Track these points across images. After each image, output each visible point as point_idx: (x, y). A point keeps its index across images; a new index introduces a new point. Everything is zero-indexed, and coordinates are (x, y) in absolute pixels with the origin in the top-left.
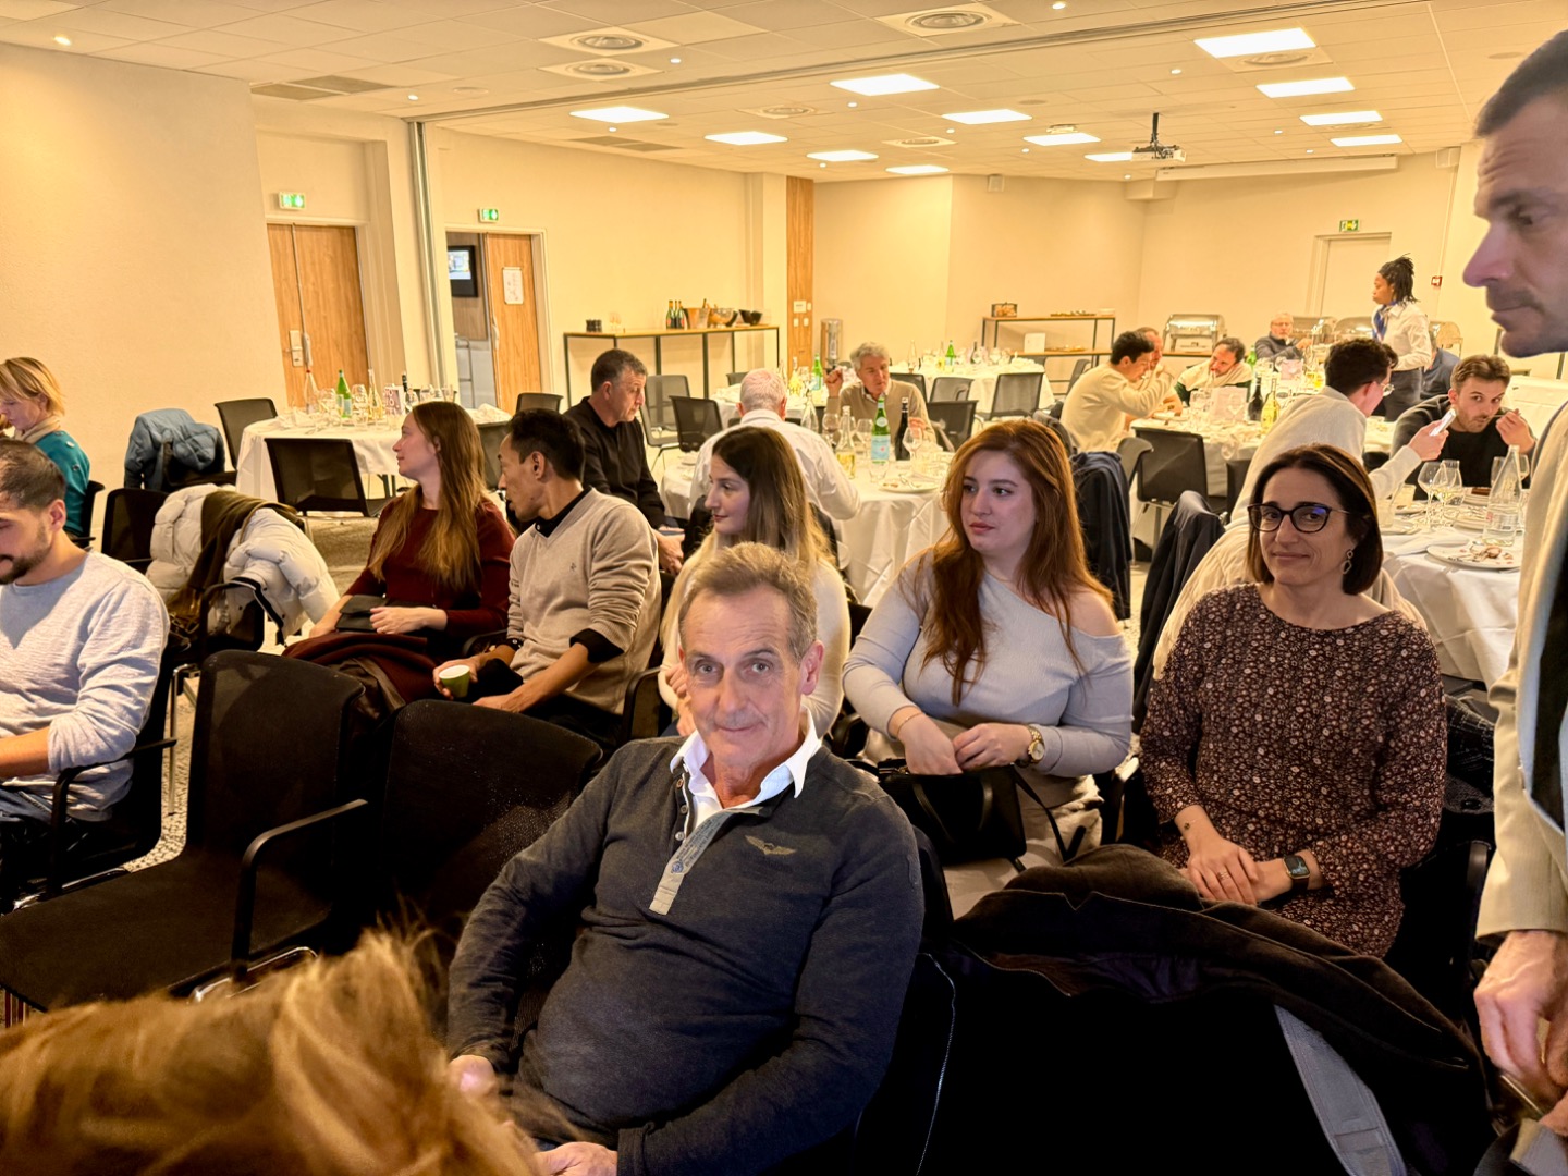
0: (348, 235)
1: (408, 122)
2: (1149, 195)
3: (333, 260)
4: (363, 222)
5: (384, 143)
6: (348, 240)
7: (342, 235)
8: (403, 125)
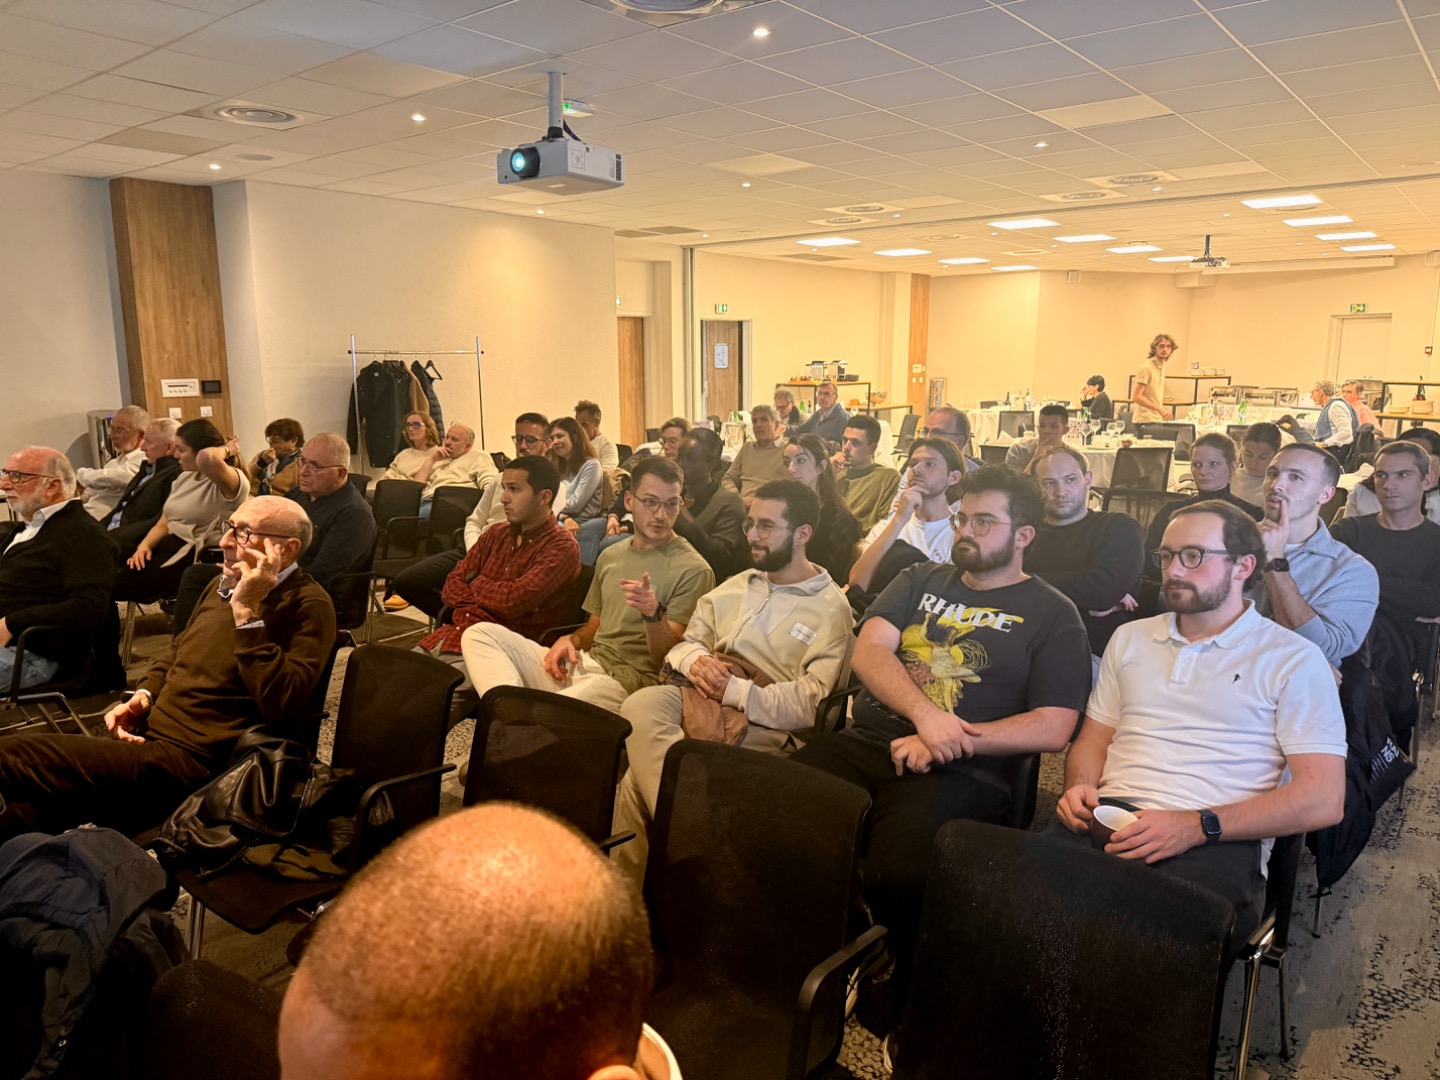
0: (639, 323)
1: (684, 248)
2: (1194, 285)
3: (630, 340)
4: (649, 314)
5: (669, 262)
6: (640, 326)
7: (636, 323)
8: (680, 251)
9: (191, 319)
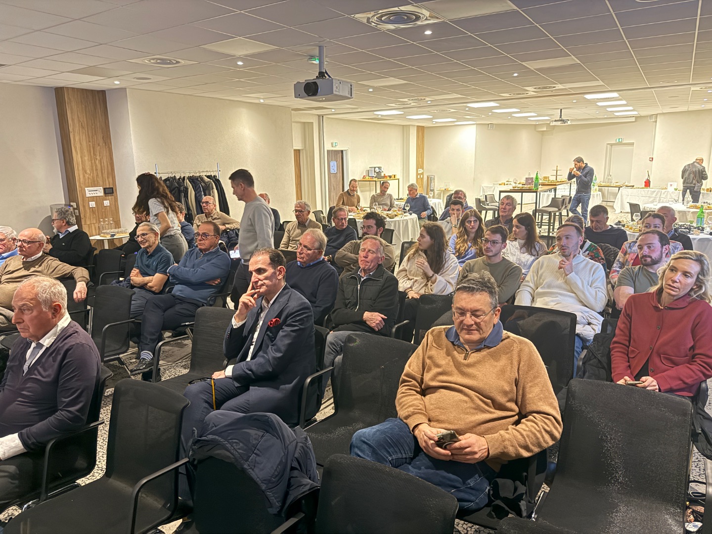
2: (545, 129)
4: (303, 148)
5: (312, 123)
6: (298, 154)
7: (296, 152)
8: (317, 117)
9: (98, 157)
